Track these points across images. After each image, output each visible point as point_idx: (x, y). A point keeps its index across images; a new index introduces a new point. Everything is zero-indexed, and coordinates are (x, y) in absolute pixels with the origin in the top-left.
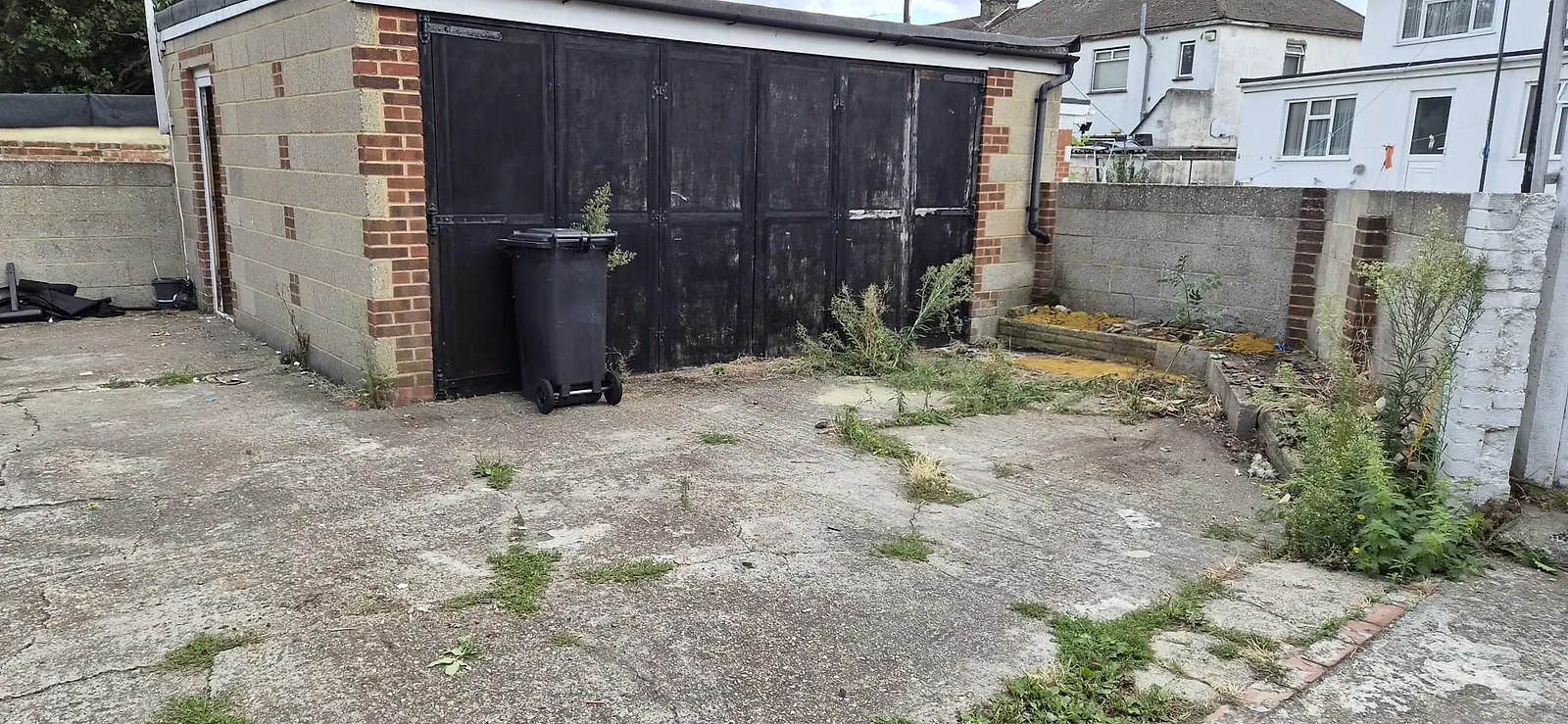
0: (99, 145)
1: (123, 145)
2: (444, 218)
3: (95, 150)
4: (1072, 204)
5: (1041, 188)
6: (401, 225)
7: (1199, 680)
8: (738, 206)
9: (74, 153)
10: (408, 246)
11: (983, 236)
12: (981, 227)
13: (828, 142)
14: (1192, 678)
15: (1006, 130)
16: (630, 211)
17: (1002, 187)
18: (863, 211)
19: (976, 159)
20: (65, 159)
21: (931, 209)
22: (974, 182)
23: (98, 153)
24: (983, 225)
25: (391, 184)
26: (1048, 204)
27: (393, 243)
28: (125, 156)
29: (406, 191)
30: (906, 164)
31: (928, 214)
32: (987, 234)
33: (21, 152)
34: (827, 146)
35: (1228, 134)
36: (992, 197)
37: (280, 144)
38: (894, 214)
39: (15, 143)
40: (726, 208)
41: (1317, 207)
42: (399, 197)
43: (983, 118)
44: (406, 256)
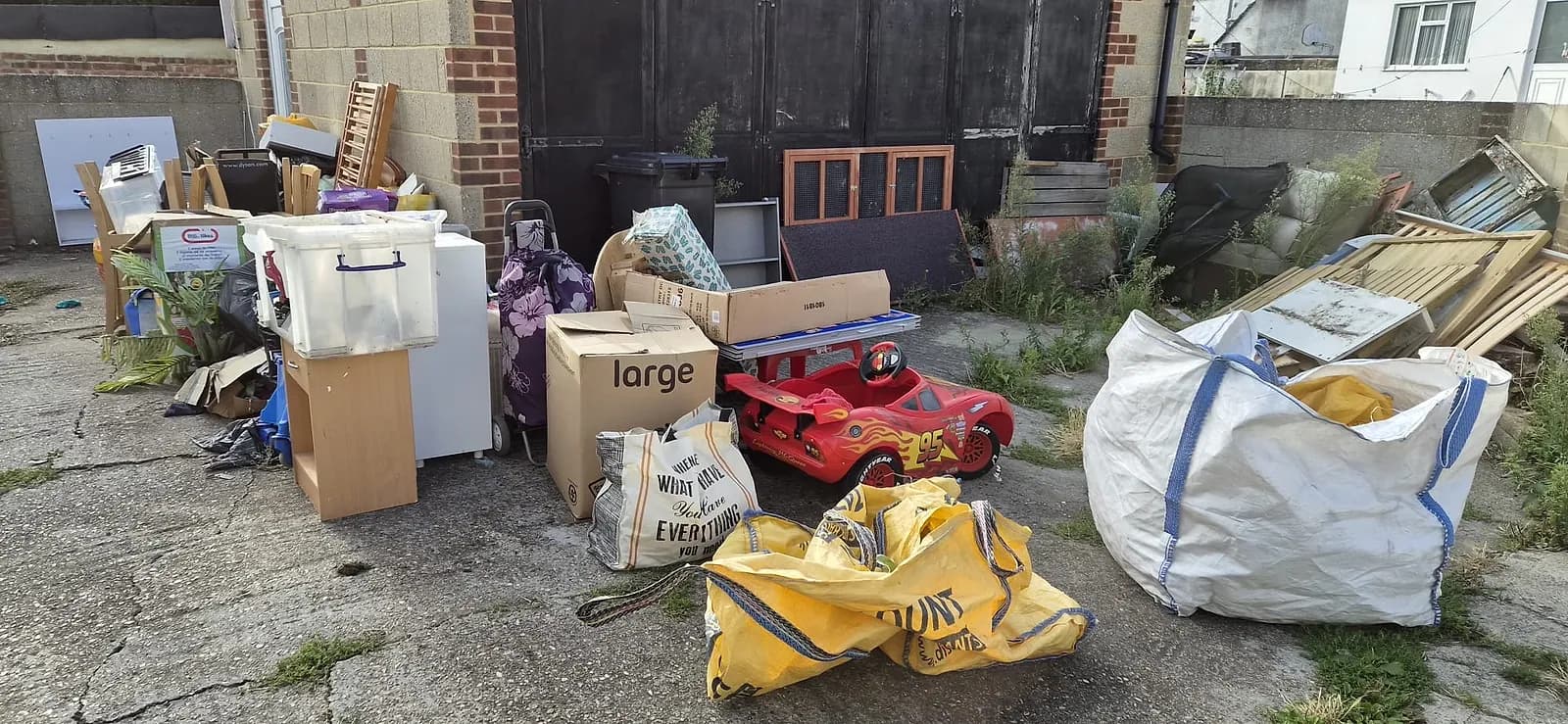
0: (164, 59)
1: (188, 59)
2: (538, 142)
3: (160, 64)
4: (1202, 120)
5: (1168, 103)
6: (493, 149)
7: (1505, 718)
8: (847, 125)
9: (139, 68)
10: (501, 171)
11: (1103, 156)
12: (1101, 146)
13: (943, 53)
14: (1494, 715)
15: (1133, 39)
16: (732, 132)
17: (1126, 101)
18: (978, 130)
19: (1099, 71)
20: (131, 74)
21: (1050, 127)
22: (1096, 97)
23: (163, 69)
24: (1104, 144)
25: (483, 103)
26: (1174, 121)
27: (484, 168)
28: (190, 71)
29: (498, 111)
30: (1026, 77)
31: (1046, 132)
32: (1107, 154)
33: (85, 67)
34: (943, 57)
35: (1321, 42)
36: (1115, 113)
37: (357, 59)
38: (1011, 133)
39: (78, 58)
40: (834, 127)
41: (1500, 124)
42: (491, 118)
43: (1109, 25)
44: (498, 182)
